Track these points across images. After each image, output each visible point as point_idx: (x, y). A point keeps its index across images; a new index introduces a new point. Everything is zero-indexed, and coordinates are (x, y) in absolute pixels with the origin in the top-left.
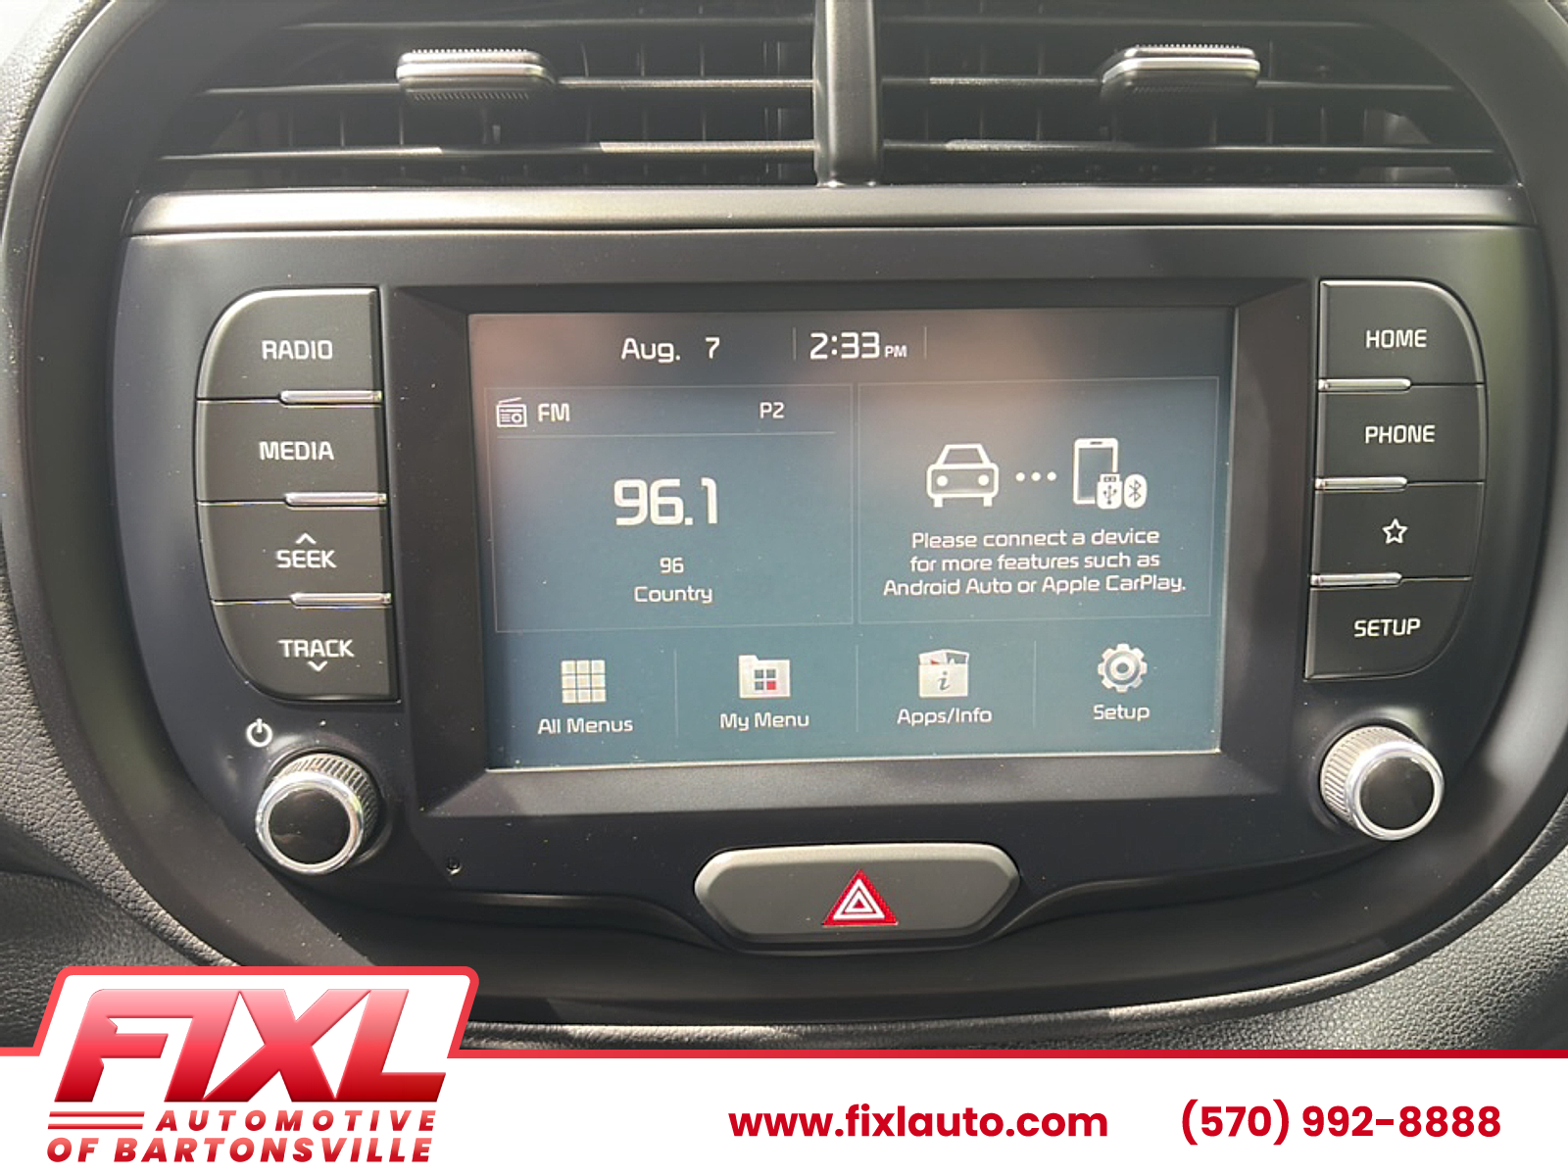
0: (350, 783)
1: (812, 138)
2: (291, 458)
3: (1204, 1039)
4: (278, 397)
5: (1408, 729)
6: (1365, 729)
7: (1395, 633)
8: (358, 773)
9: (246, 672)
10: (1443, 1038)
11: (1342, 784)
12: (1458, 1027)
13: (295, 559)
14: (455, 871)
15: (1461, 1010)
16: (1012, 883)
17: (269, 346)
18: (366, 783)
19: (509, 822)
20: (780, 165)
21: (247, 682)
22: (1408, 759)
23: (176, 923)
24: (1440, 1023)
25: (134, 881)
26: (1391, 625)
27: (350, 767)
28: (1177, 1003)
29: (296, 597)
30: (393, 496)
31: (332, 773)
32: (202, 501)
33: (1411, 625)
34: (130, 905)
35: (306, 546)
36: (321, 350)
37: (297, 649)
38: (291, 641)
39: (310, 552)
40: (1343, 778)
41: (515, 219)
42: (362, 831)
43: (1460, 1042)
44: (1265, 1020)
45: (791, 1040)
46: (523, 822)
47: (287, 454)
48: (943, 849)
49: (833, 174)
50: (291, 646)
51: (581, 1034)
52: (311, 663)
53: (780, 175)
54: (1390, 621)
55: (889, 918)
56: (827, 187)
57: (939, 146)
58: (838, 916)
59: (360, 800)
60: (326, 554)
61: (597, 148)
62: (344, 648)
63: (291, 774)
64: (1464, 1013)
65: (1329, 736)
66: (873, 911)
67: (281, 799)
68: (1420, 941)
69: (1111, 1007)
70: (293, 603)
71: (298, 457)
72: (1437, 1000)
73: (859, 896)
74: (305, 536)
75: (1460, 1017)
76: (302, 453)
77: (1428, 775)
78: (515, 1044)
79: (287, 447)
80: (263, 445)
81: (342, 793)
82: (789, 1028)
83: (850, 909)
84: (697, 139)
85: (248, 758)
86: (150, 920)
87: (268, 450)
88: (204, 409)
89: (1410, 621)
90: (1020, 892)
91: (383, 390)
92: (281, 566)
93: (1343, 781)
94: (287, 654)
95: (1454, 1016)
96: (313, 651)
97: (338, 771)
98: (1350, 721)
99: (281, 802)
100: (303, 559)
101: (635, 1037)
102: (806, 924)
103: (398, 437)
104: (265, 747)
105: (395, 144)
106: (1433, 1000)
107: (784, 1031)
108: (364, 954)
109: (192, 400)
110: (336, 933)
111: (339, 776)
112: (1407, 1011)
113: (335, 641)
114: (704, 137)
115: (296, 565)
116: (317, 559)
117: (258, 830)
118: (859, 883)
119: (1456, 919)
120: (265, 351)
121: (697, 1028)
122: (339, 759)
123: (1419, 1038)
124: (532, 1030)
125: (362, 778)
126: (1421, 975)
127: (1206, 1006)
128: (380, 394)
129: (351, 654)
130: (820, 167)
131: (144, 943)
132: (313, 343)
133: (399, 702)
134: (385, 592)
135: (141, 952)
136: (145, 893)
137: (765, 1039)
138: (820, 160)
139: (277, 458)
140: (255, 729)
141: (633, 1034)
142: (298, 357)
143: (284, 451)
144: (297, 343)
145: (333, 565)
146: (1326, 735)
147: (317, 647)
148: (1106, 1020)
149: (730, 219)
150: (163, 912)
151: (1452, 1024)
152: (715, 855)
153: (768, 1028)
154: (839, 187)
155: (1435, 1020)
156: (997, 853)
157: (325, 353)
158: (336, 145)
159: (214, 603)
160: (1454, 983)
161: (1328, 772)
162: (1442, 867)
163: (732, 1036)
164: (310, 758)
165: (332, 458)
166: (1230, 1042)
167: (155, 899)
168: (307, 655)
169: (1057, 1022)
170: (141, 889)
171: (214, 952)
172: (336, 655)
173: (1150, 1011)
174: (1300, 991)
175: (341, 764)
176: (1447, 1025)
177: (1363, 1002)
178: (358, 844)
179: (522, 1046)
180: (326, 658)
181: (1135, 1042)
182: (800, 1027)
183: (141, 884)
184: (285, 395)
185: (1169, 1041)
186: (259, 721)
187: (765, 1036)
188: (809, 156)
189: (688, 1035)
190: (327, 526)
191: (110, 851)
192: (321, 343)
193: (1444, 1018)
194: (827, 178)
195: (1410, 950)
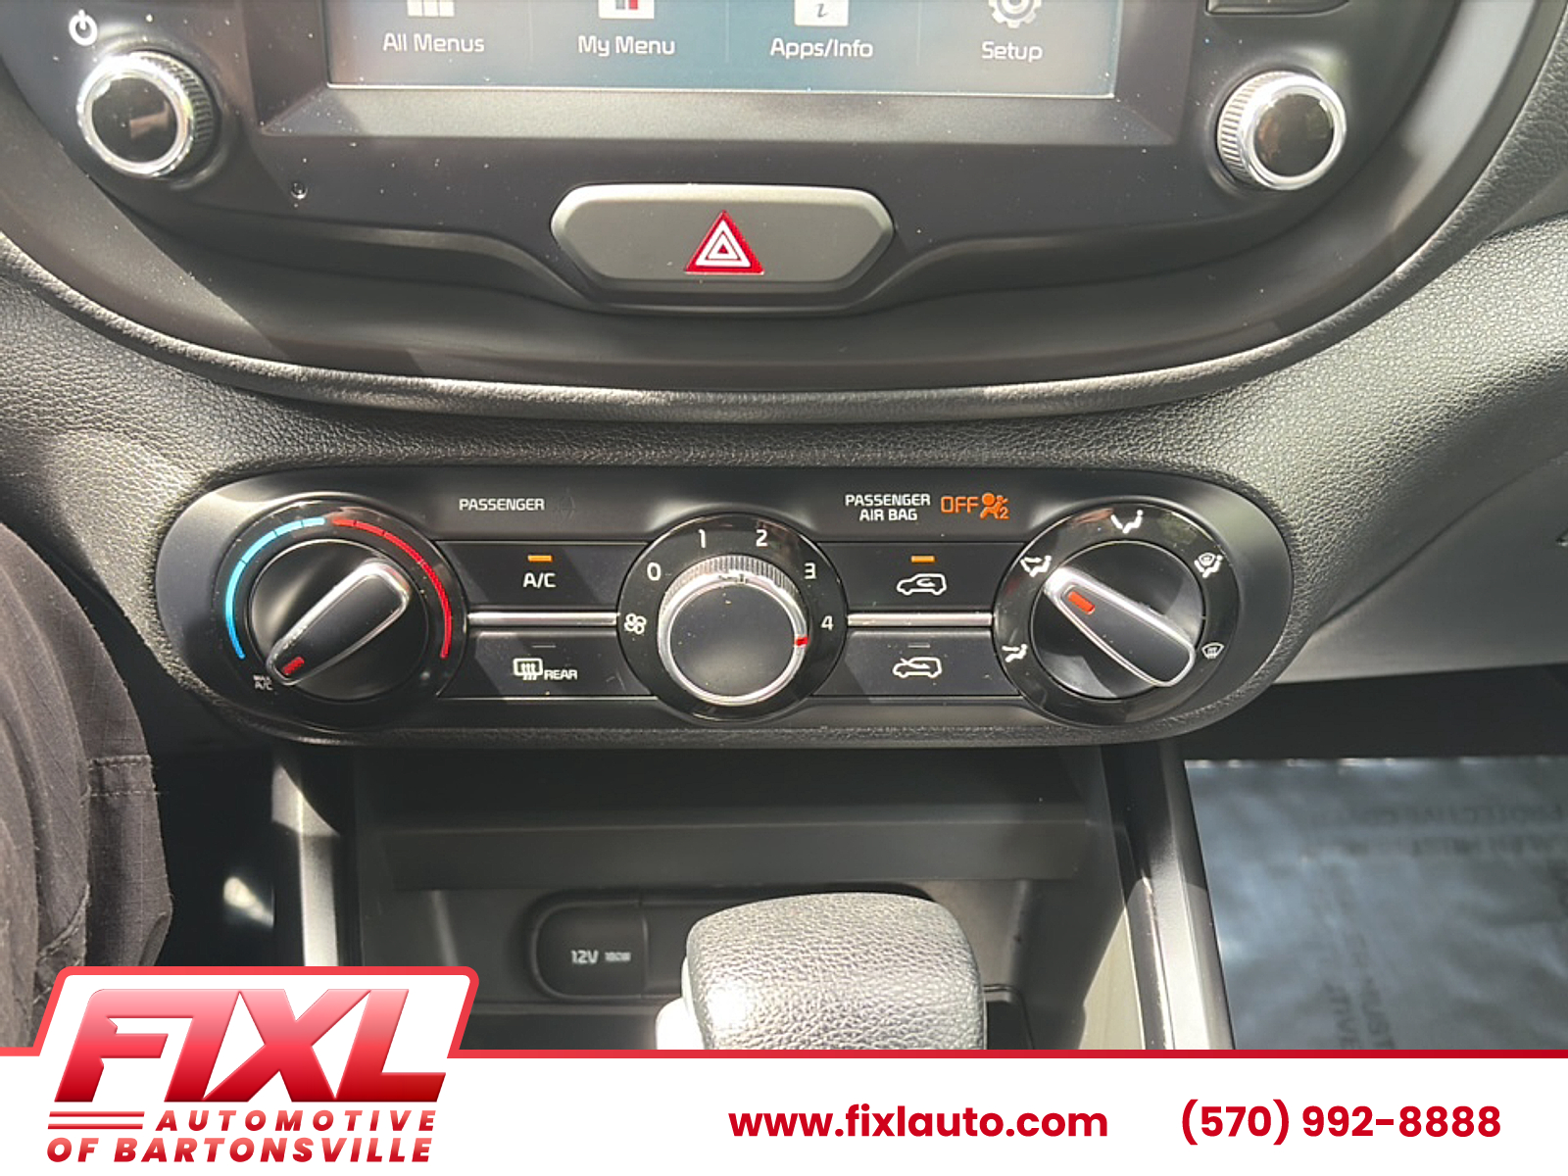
3: (1090, 443)
8: (189, 74)
10: (1339, 460)
11: (1237, 128)
12: (1356, 452)
15: (1362, 435)
16: (884, 236)
19: (353, 142)
24: (1338, 445)
43: (1357, 466)
44: (1155, 429)
45: (660, 405)
46: (366, 141)
51: (443, 387)
55: (755, 267)
58: (701, 262)
59: (192, 105)
64: (1364, 438)
65: (1234, 79)
66: (737, 258)
69: (987, 385)
72: (1339, 422)
73: (723, 240)
75: (1360, 442)
78: (376, 397)
81: (167, 86)
83: (713, 255)
85: (73, 60)
90: (890, 249)
93: (1239, 132)
95: (1353, 441)
99: (100, 97)
101: (500, 393)
102: (667, 270)
104: (89, 44)
106: (1333, 422)
107: (651, 395)
108: (218, 295)
110: (188, 272)
112: (1305, 430)
117: (84, 134)
121: (562, 389)
123: (1314, 457)
124: (392, 381)
126: (1324, 397)
137: (633, 403)
140: (78, 23)
141: (497, 391)
146: (1234, 75)
148: (981, 400)
152: (571, 191)
153: (635, 393)
155: (1333, 442)
156: (871, 201)
160: (1357, 408)
163: (598, 399)
164: (141, 54)
166: (1116, 447)
169: (930, 399)
171: (59, 282)
175: (176, 66)
176: (1345, 449)
177: (1260, 417)
181: (1018, 443)
185: (1054, 443)
186: (85, 16)
187: (633, 400)
189: (553, 394)
193: (1342, 441)
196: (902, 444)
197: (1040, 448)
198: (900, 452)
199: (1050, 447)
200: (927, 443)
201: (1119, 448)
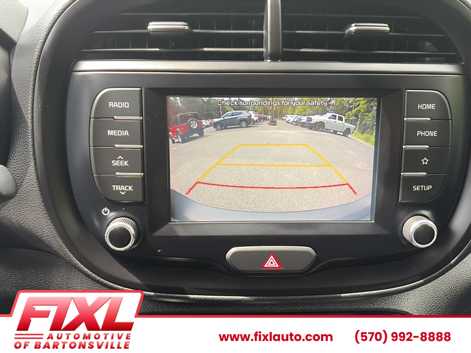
0: (131, 226)
1: (263, 47)
2: (117, 135)
4: (113, 118)
5: (428, 217)
6: (416, 217)
7: (425, 189)
8: (133, 223)
9: (103, 194)
10: (436, 305)
11: (408, 232)
12: (441, 302)
13: (117, 163)
14: (159, 251)
15: (441, 297)
16: (315, 257)
17: (111, 104)
18: (135, 226)
19: (174, 237)
20: (253, 55)
21: (103, 197)
22: (428, 225)
23: (81, 264)
24: (435, 301)
25: (69, 252)
26: (423, 187)
27: (131, 221)
28: (361, 293)
29: (117, 173)
30: (145, 146)
31: (127, 223)
32: (91, 147)
33: (429, 187)
34: (68, 259)
35: (120, 159)
36: (126, 105)
37: (117, 188)
38: (115, 186)
39: (121, 161)
40: (409, 230)
41: (180, 69)
42: (134, 239)
43: (441, 307)
44: (385, 299)
45: (251, 301)
46: (178, 237)
47: (115, 134)
48: (296, 248)
49: (269, 58)
50: (115, 187)
51: (193, 297)
52: (121, 192)
53: (253, 57)
54: (423, 186)
55: (280, 267)
56: (267, 61)
57: (299, 50)
58: (266, 266)
59: (134, 230)
60: (126, 162)
61: (202, 50)
62: (130, 188)
63: (115, 223)
65: (405, 218)
66: (275, 265)
67: (112, 229)
68: (430, 277)
69: (342, 294)
70: (116, 175)
71: (119, 135)
72: (435, 294)
73: (272, 260)
74: (120, 157)
75: (441, 299)
76: (120, 134)
77: (433, 229)
78: (174, 300)
79: (115, 132)
80: (109, 131)
81: (129, 228)
82: (251, 297)
83: (269, 264)
84: (230, 47)
85: (102, 218)
86: (73, 263)
87: (110, 133)
88: (93, 121)
89: (429, 186)
90: (317, 260)
91: (142, 116)
92: (113, 165)
93: (409, 231)
94: (114, 189)
95: (439, 299)
96: (122, 189)
97: (128, 222)
98: (411, 214)
99: (112, 230)
100: (119, 163)
101: (208, 299)
102: (257, 268)
103: (146, 130)
104: (107, 215)
105: (145, 47)
108: (132, 274)
109: (89, 118)
110: (125, 268)
111: (128, 223)
112: (426, 297)
113: (128, 186)
114: (232, 47)
115: (117, 165)
116: (123, 163)
117: (105, 238)
118: (272, 257)
119: (440, 271)
120: (110, 105)
121: (225, 297)
122: (128, 219)
123: (429, 305)
124: (179, 296)
125: (134, 225)
126: (430, 287)
127: (369, 294)
128: (142, 117)
129: (132, 190)
130: (265, 56)
131: (69, 270)
132: (123, 103)
133: (145, 203)
134: (142, 173)
135: (68, 273)
136: (72, 256)
138: (265, 54)
139: (113, 135)
140: (105, 210)
141: (207, 298)
142: (119, 107)
143: (115, 133)
144: (119, 103)
145: (128, 165)
146: (404, 218)
147: (123, 188)
148: (340, 297)
149: (240, 70)
150: (77, 261)
151: (439, 301)
152: (232, 248)
153: (245, 297)
154: (270, 62)
155: (434, 300)
156: (311, 249)
157: (127, 106)
158: (129, 47)
159: (94, 175)
160: (439, 290)
161: (405, 228)
162: (437, 256)
163: (235, 299)
164: (120, 218)
165: (128, 135)
166: (375, 305)
167: (75, 257)
168: (120, 190)
170: (71, 254)
171: (91, 272)
172: (128, 190)
173: (353, 295)
174: (396, 290)
175: (128, 220)
176: (437, 302)
177: (413, 294)
178: (133, 243)
179: (176, 301)
180: (125, 191)
181: (348, 304)
182: (254, 297)
183: (71, 253)
184: (115, 117)
186: (106, 208)
187: (244, 299)
188: (262, 53)
189: (222, 298)
190: (126, 154)
191: (63, 244)
192: (125, 103)
193: (436, 300)
194: (267, 59)
195: (427, 279)
196: (316, 305)
197: (354, 305)
198: (316, 307)
199: (357, 305)
200: (323, 305)
201: (376, 305)
